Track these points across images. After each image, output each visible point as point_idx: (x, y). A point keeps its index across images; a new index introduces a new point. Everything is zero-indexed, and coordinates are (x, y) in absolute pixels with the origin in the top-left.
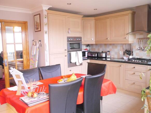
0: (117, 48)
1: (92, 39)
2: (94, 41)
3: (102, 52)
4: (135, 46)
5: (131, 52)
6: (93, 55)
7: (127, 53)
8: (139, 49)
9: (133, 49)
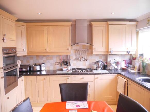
0: (52, 59)
1: (24, 50)
2: (26, 52)
3: (36, 65)
4: (72, 57)
5: (69, 63)
6: (24, 70)
7: (64, 64)
8: (76, 59)
9: (70, 60)
